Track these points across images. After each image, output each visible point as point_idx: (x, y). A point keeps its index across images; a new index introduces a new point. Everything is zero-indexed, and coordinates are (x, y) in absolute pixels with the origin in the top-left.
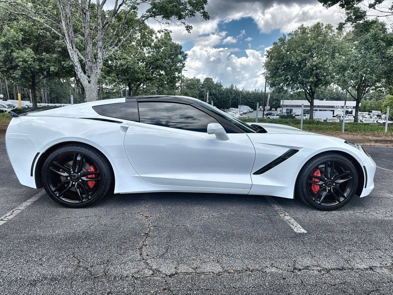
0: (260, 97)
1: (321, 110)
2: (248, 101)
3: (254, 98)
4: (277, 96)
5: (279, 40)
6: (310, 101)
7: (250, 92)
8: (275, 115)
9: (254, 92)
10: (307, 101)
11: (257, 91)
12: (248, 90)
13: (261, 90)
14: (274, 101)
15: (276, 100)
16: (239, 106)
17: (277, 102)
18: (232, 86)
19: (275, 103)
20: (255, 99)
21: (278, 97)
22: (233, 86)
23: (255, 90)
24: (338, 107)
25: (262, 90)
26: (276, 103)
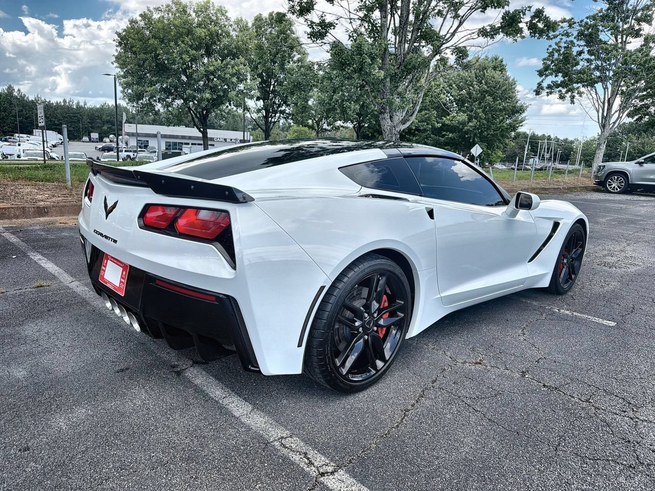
0: (77, 115)
1: (195, 144)
2: (51, 121)
3: (64, 117)
4: (109, 116)
5: (141, 15)
6: (202, 130)
7: (53, 104)
8: (124, 151)
9: (63, 104)
10: (195, 129)
11: (69, 103)
12: (48, 100)
13: (75, 102)
14: (104, 124)
15: (108, 122)
16: (34, 130)
17: (110, 126)
18: (10, 89)
19: (108, 128)
20: (67, 118)
21: (111, 118)
22: (14, 90)
23: (65, 101)
24: (218, 139)
25: (78, 103)
26: (110, 128)
